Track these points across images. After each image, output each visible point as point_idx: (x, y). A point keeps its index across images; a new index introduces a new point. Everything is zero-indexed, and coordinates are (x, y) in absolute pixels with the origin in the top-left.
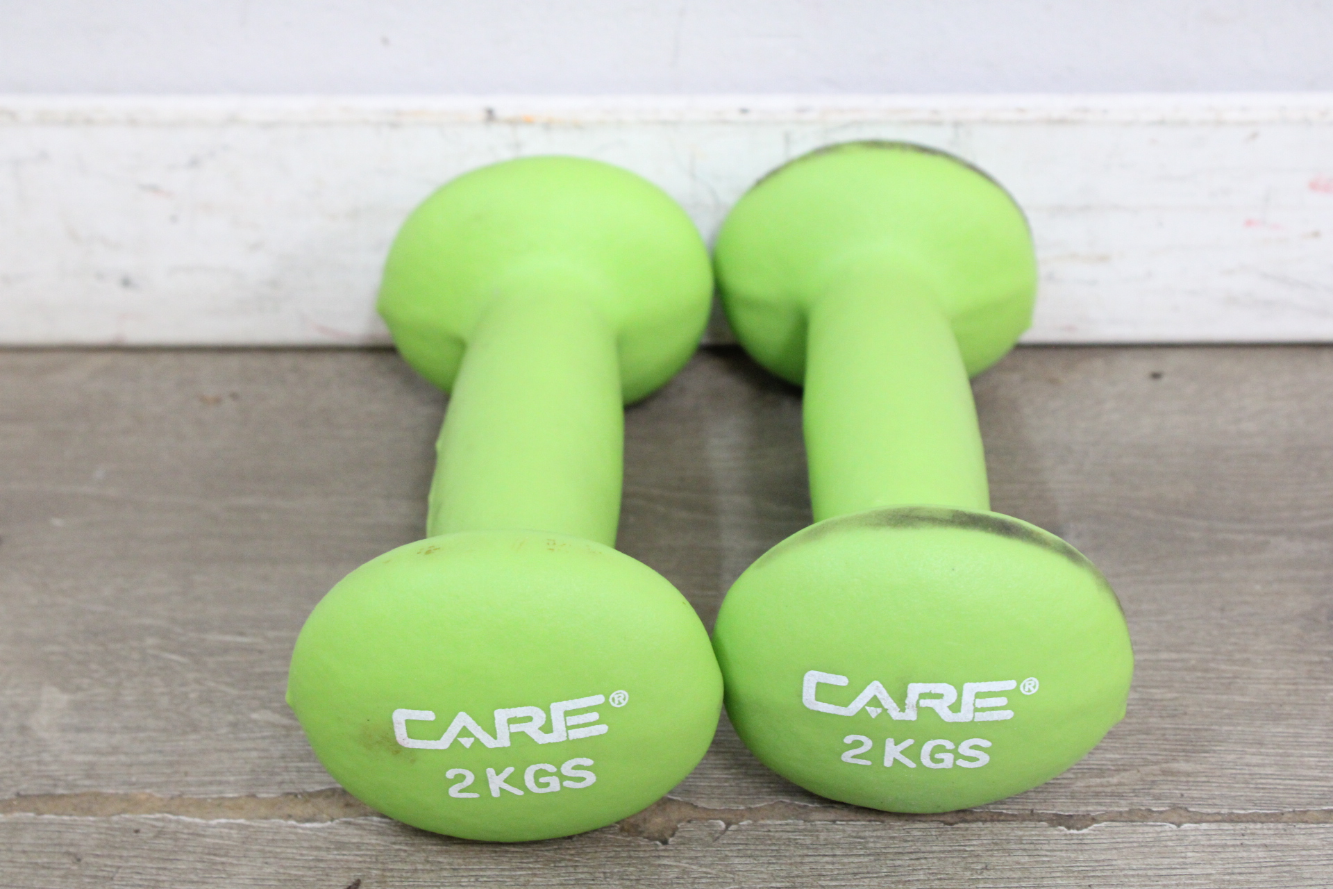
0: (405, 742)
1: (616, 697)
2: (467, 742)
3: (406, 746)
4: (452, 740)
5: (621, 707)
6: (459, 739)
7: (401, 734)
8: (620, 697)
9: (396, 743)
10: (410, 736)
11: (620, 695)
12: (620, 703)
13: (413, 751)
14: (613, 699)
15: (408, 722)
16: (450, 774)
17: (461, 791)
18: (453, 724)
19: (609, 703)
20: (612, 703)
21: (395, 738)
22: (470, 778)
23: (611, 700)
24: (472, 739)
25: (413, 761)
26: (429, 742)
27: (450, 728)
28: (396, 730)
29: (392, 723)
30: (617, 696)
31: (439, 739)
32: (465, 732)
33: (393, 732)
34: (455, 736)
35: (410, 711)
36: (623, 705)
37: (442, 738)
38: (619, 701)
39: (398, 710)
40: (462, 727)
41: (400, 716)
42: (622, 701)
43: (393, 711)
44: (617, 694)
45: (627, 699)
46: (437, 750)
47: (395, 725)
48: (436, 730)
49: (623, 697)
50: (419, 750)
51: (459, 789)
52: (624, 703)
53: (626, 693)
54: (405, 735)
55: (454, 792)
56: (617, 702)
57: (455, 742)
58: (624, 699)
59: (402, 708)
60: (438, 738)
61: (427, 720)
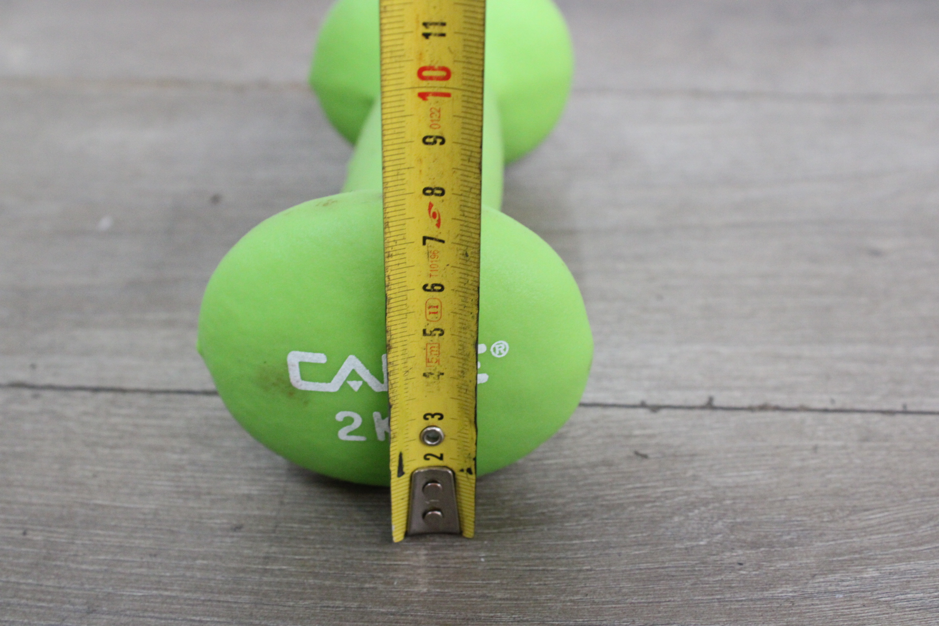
0: (299, 384)
1: (497, 347)
2: (355, 385)
3: (299, 388)
4: (341, 383)
5: (501, 358)
6: (349, 382)
7: (295, 375)
8: (500, 347)
9: (290, 385)
10: (303, 378)
11: (501, 345)
12: (500, 353)
13: (306, 393)
14: (494, 349)
15: (302, 364)
16: (340, 416)
17: (350, 434)
18: (343, 367)
19: (490, 353)
20: (493, 353)
21: (289, 379)
22: (358, 421)
23: (492, 350)
24: (360, 383)
25: (306, 403)
26: (321, 384)
27: (340, 371)
28: (291, 373)
29: (286, 365)
30: (499, 346)
31: (330, 382)
32: (354, 375)
33: (288, 374)
34: (345, 379)
35: (303, 353)
36: (502, 356)
37: (333, 381)
38: (500, 352)
39: (292, 352)
40: (351, 370)
41: (294, 358)
42: (502, 351)
43: (287, 354)
44: (498, 344)
45: (507, 350)
46: (328, 393)
47: (290, 367)
48: (327, 373)
49: (503, 348)
50: (311, 392)
51: (348, 432)
52: (504, 354)
53: (507, 344)
54: (299, 377)
55: (343, 434)
56: (497, 352)
57: (345, 385)
58: (505, 350)
59: (296, 350)
60: (329, 380)
61: (319, 362)
